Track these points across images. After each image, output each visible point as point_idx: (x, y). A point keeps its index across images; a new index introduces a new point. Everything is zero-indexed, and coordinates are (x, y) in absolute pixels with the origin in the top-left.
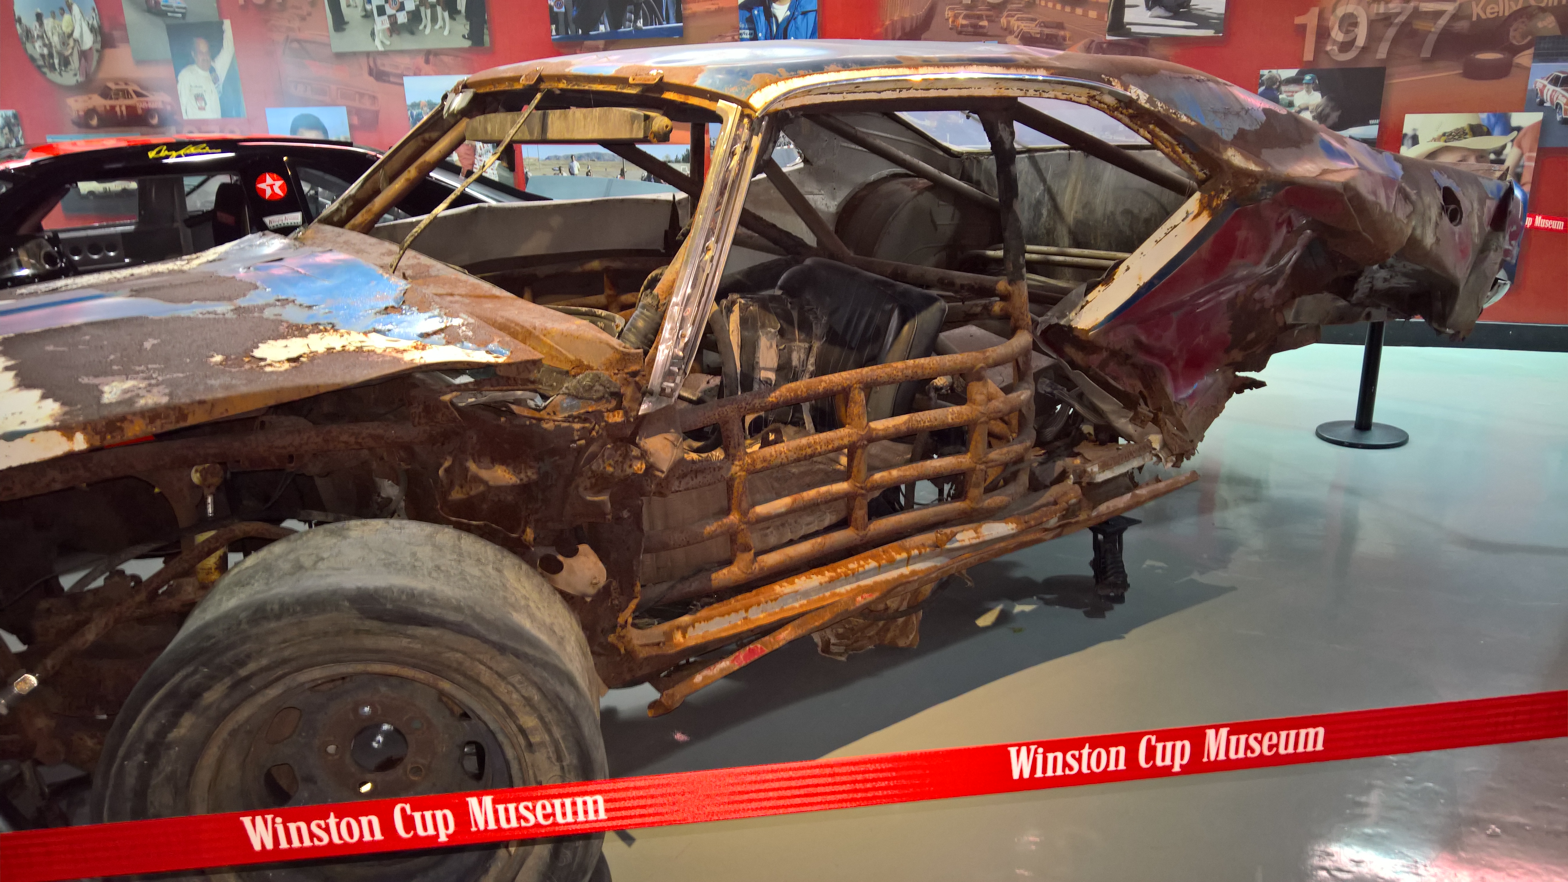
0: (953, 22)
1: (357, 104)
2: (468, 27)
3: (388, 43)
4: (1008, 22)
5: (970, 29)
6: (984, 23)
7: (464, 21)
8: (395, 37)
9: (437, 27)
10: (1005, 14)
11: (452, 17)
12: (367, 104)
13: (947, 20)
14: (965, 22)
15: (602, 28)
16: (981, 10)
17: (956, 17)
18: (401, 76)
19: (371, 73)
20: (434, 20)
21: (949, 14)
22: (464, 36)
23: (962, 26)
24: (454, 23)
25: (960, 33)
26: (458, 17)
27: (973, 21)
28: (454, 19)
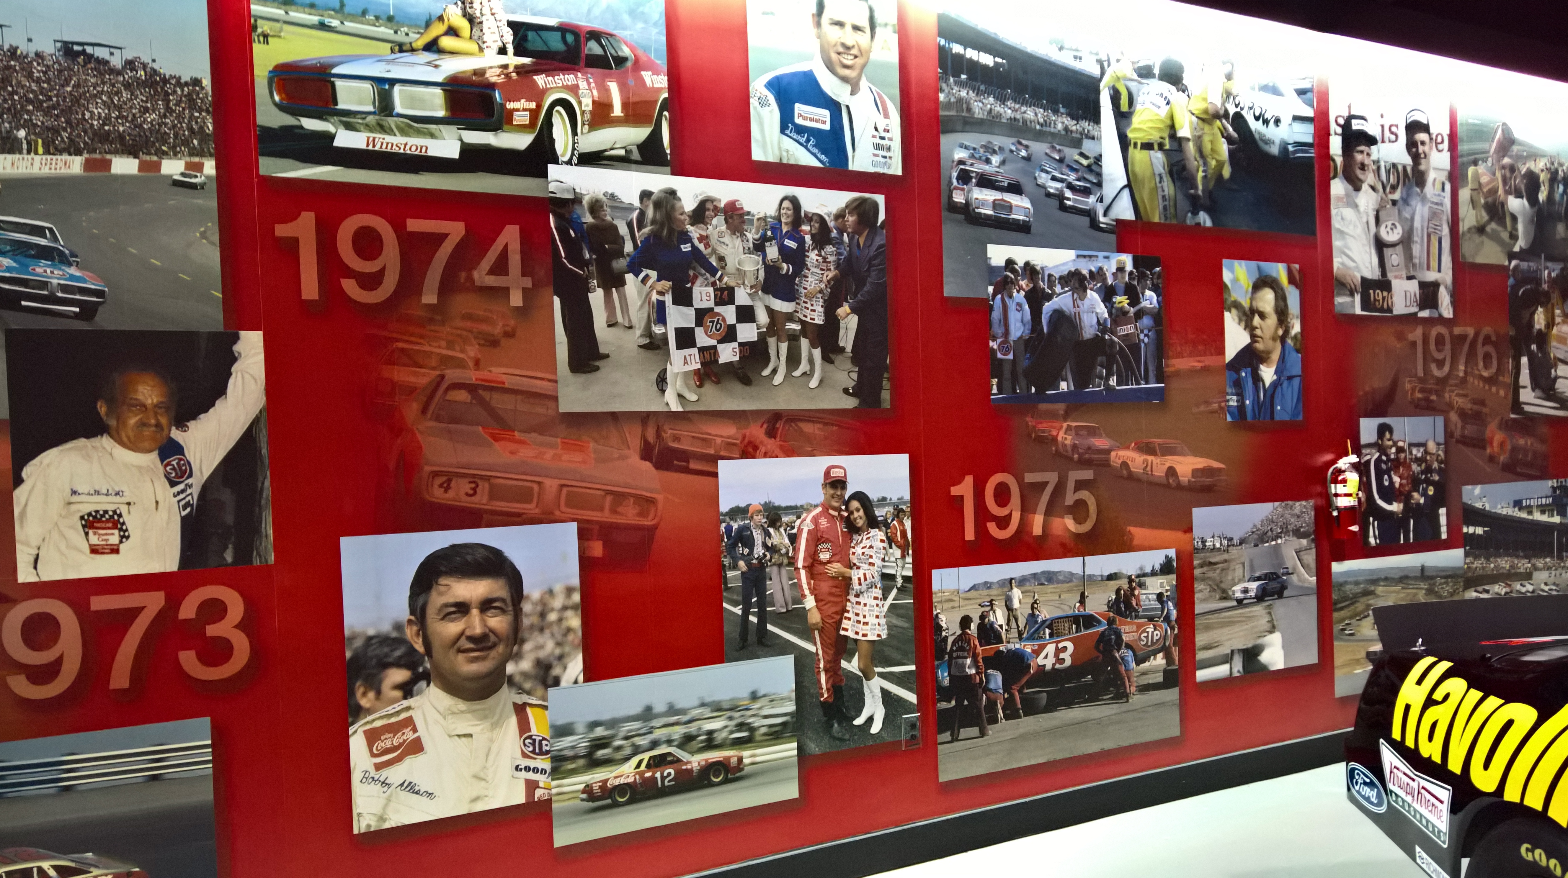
0: (1412, 394)
1: (605, 516)
2: (855, 376)
3: (694, 398)
4: (1450, 397)
5: (1423, 403)
6: (1433, 397)
7: (849, 365)
8: (709, 388)
9: (797, 373)
10: (1448, 389)
11: (826, 358)
12: (629, 515)
13: (1407, 392)
14: (1420, 395)
15: (1063, 386)
16: (1430, 384)
17: (1413, 389)
18: (714, 459)
19: (646, 454)
20: (793, 360)
21: (1408, 386)
22: (846, 391)
23: (1419, 399)
24: (830, 367)
25: (1417, 406)
26: (838, 359)
27: (1425, 395)
28: (831, 362)
